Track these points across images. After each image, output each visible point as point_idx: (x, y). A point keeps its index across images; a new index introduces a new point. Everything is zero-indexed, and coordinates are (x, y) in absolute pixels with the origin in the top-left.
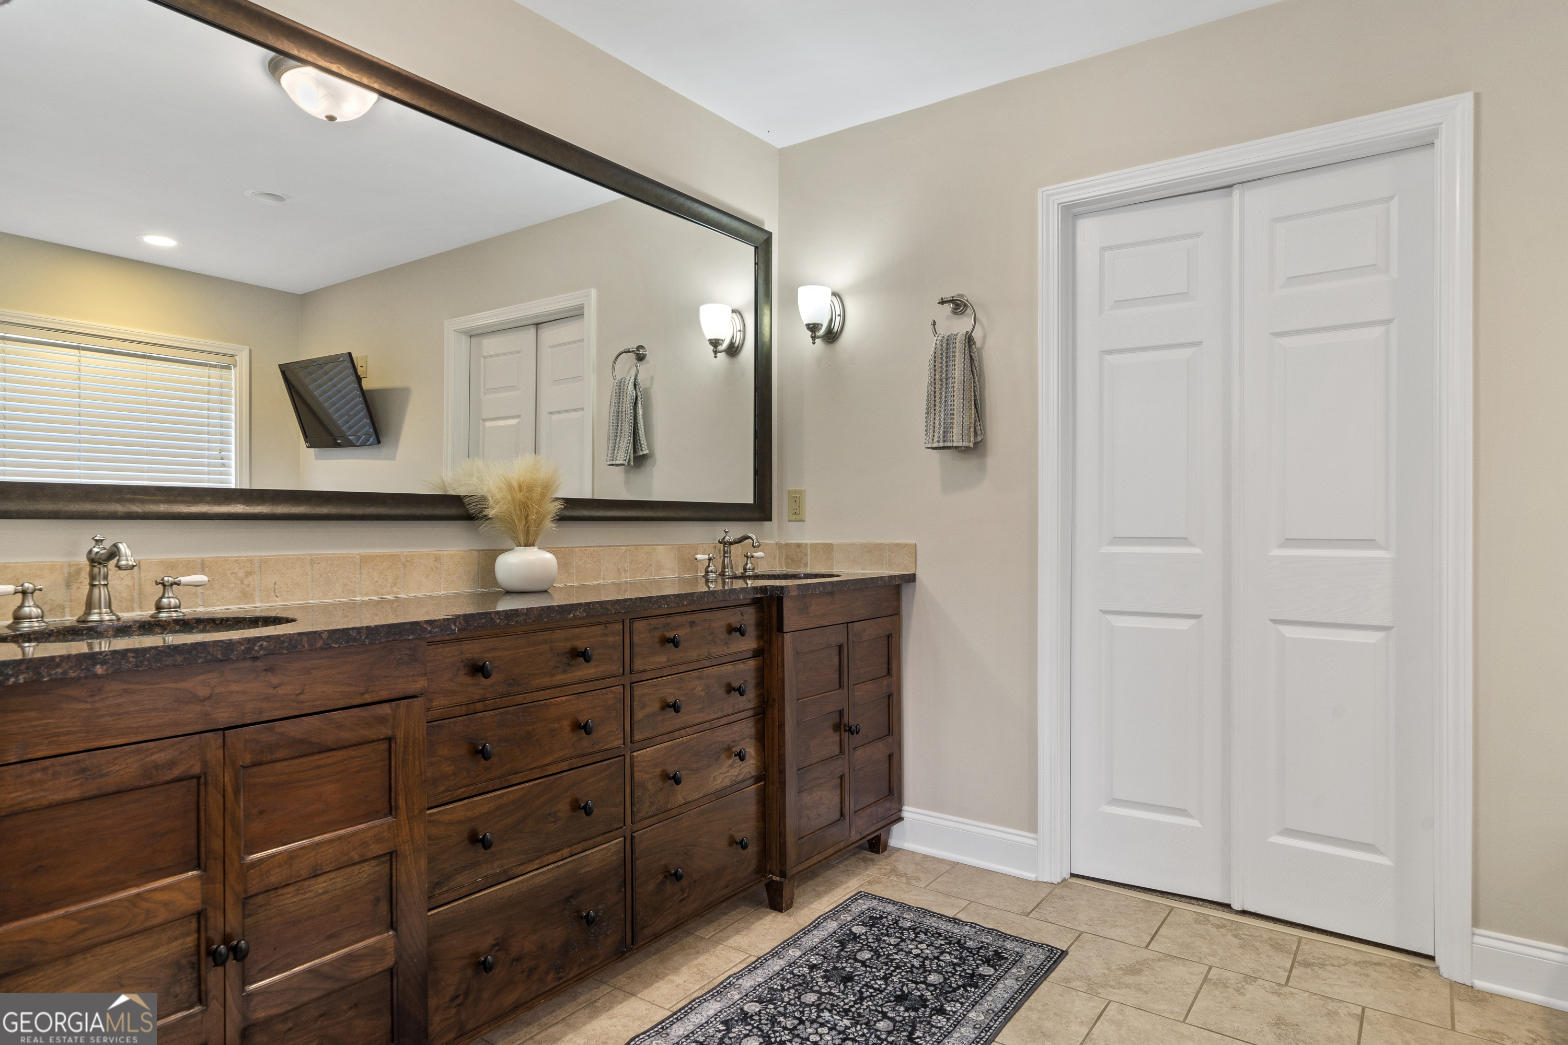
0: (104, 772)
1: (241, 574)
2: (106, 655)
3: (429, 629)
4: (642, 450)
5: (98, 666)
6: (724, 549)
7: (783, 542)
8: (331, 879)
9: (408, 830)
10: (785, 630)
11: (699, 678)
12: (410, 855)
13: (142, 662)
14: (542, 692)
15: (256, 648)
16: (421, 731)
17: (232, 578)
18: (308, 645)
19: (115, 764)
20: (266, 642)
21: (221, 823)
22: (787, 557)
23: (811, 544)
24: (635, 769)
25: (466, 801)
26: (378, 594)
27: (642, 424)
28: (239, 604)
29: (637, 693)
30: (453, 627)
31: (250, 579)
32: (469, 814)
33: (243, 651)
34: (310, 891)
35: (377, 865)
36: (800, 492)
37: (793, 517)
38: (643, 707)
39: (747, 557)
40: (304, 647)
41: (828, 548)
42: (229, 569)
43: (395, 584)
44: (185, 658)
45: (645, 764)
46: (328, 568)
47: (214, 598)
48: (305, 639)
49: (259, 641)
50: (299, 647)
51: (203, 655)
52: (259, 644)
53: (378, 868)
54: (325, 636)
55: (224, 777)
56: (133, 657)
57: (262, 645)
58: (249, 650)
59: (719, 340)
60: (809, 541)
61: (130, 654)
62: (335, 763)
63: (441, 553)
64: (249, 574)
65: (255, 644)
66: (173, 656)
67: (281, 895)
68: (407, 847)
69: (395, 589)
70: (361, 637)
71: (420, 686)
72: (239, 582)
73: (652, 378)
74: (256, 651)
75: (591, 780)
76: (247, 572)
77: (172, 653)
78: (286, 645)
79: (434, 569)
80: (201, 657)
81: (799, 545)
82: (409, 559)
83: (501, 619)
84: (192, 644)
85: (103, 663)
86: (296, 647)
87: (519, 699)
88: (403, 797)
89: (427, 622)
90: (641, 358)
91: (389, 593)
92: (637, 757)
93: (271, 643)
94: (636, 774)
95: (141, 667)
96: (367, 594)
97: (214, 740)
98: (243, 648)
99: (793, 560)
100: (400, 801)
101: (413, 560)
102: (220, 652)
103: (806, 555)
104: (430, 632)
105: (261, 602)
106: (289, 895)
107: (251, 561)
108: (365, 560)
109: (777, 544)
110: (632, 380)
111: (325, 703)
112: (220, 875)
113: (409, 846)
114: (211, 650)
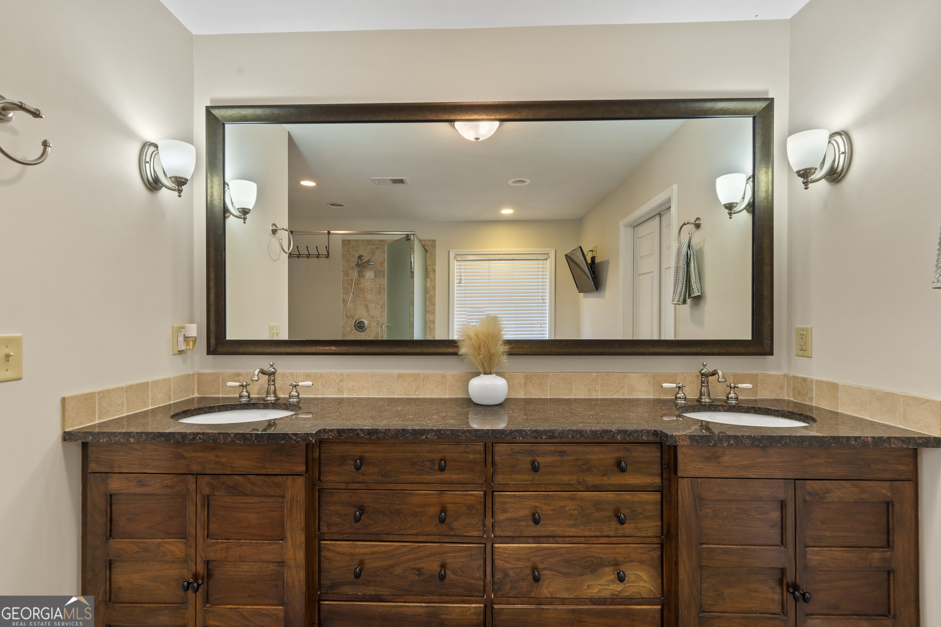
0: (147, 484)
1: (338, 381)
2: (134, 434)
3: (295, 438)
4: (693, 293)
5: (131, 438)
6: (702, 380)
7: (791, 374)
8: (251, 565)
9: (292, 552)
10: (680, 474)
11: (572, 499)
12: (294, 567)
13: (148, 439)
14: (409, 485)
15: (197, 438)
16: (301, 497)
17: (334, 382)
18: (223, 440)
19: (151, 481)
20: (202, 436)
21: (194, 520)
22: (794, 388)
23: (817, 381)
24: (496, 557)
25: (350, 542)
26: (407, 395)
27: (693, 274)
28: (336, 395)
29: (497, 500)
30: (311, 438)
31: (342, 383)
32: (352, 551)
33: (191, 439)
34: (240, 568)
35: (277, 566)
36: (806, 330)
37: (801, 353)
38: (505, 511)
39: (731, 388)
40: (221, 440)
41: (833, 387)
42: (333, 378)
43: (417, 390)
44: (165, 439)
45: (506, 556)
46: (380, 380)
47: (326, 391)
48: (221, 436)
49: (199, 435)
50: (218, 440)
51: (173, 439)
52: (198, 436)
53: (277, 568)
54: (232, 436)
55: (196, 498)
56: (144, 436)
57: (200, 437)
58: (194, 439)
59: (732, 203)
60: (815, 377)
61: (143, 435)
62: (254, 503)
63: (447, 373)
64: (341, 381)
65: (197, 436)
66: (160, 438)
67: (226, 564)
68: (292, 562)
69: (417, 393)
70: (252, 438)
71: (301, 469)
72: (337, 385)
73: (704, 240)
74: (197, 440)
75: (452, 555)
76: (340, 380)
77: (160, 436)
78: (212, 438)
79: (442, 383)
80: (172, 440)
81: (805, 380)
82: (426, 377)
83: (365, 434)
84: (168, 432)
85: (133, 437)
86: (217, 440)
87: (390, 486)
88: (290, 532)
89: (293, 434)
90: (698, 226)
91: (413, 395)
92: (498, 548)
93: (204, 436)
94: (497, 561)
95: (147, 441)
96: (400, 395)
97: (191, 479)
98: (191, 437)
99: (799, 393)
100: (288, 535)
101: (428, 377)
102: (180, 438)
103: (811, 390)
104: (295, 440)
105: (347, 395)
106: (230, 566)
107: (342, 375)
108: (400, 376)
109: (785, 376)
110: (687, 243)
111: (245, 470)
112: (194, 545)
113: (293, 562)
114: (176, 437)
